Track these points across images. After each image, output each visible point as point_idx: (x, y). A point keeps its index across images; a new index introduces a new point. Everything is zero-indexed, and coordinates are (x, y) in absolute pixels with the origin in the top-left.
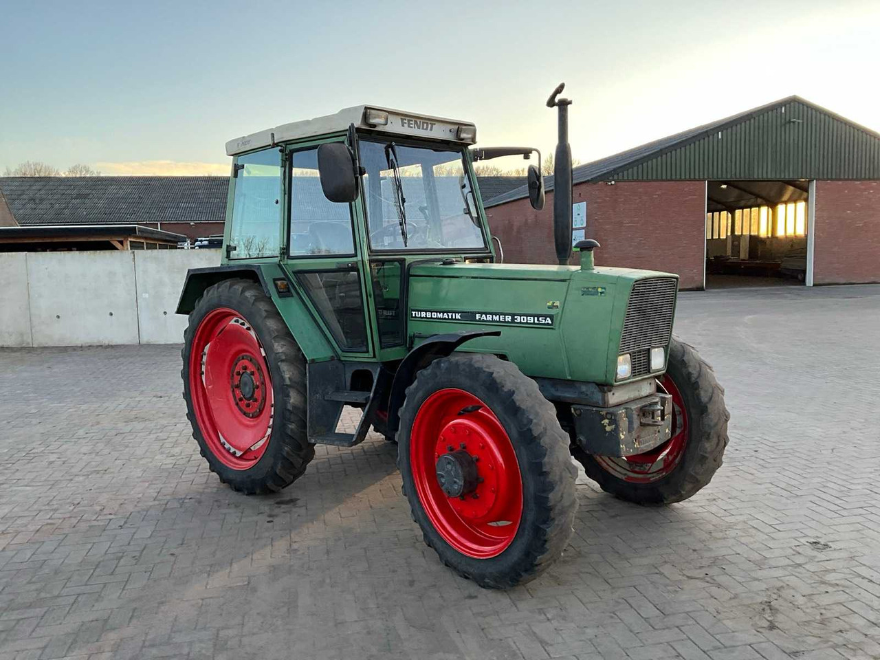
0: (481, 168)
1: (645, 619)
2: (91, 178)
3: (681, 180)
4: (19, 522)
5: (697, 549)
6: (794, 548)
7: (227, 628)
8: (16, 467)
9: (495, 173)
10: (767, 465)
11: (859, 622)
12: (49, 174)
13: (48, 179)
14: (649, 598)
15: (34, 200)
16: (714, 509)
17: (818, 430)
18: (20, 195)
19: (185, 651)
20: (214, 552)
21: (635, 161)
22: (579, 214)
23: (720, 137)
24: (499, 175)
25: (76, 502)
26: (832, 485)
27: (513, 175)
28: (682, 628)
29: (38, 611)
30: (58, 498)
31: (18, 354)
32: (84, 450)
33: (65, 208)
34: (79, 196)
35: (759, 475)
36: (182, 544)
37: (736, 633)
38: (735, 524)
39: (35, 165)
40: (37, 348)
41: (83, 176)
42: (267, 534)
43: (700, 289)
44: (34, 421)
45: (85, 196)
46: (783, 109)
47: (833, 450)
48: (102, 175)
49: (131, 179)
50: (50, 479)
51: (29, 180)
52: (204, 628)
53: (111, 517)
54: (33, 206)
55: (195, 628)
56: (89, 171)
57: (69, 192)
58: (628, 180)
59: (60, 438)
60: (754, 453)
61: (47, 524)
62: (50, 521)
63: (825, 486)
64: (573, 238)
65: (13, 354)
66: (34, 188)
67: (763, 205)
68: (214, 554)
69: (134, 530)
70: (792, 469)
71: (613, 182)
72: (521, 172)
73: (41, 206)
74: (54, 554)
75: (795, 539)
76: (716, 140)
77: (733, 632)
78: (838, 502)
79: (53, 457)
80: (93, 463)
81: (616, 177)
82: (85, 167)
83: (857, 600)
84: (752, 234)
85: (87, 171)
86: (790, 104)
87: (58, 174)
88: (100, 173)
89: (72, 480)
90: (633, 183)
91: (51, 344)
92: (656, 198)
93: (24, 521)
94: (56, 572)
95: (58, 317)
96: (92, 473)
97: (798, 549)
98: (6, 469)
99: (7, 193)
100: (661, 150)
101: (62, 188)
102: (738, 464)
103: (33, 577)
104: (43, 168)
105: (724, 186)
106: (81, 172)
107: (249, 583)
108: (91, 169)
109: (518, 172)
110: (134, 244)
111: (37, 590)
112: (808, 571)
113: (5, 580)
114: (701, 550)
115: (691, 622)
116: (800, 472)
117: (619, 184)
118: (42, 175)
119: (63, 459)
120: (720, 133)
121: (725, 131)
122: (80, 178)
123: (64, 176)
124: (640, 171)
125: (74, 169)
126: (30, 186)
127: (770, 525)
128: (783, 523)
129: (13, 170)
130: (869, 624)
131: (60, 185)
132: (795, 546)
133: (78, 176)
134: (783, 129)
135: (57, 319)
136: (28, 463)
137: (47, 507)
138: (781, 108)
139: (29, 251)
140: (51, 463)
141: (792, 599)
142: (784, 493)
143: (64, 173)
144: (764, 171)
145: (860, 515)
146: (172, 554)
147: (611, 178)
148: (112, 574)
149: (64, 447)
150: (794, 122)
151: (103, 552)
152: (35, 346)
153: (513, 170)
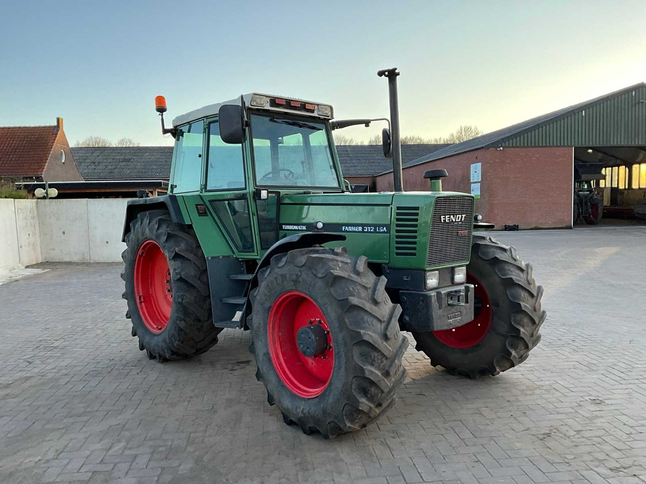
0: (409, 138)
1: (462, 440)
2: (133, 148)
3: (553, 146)
4: (76, 368)
5: (510, 400)
6: (579, 402)
7: (196, 432)
8: (75, 337)
9: (418, 141)
10: (578, 350)
11: (607, 448)
12: (105, 145)
13: (104, 149)
14: (469, 428)
15: (94, 163)
16: (531, 377)
17: (624, 328)
18: (85, 159)
19: (169, 443)
20: (194, 389)
21: (519, 132)
22: (476, 172)
23: (584, 115)
24: (422, 143)
25: (111, 359)
26: (621, 364)
27: (432, 143)
28: (485, 446)
29: (85, 418)
30: (100, 355)
31: (80, 267)
32: (119, 327)
33: (115, 169)
34: (124, 160)
35: (570, 356)
36: (174, 385)
37: (520, 451)
38: (542, 386)
39: (95, 138)
40: (93, 263)
41: (128, 146)
42: (228, 381)
43: (570, 228)
44: (88, 309)
45: (128, 160)
46: (634, 93)
47: (630, 341)
48: (141, 145)
49: (160, 148)
50: (96, 344)
51: (92, 149)
52: (182, 432)
53: (133, 368)
54: (94, 167)
55: (177, 432)
56: (131, 142)
57: (117, 157)
58: (513, 147)
59: (104, 320)
60: (571, 342)
61: (93, 371)
62: (95, 369)
63: (615, 365)
64: (472, 189)
65: (77, 267)
66: (94, 154)
67: (621, 165)
68: (194, 390)
69: (145, 376)
70: (597, 353)
71: (501, 148)
72: (438, 141)
73: (98, 167)
74: (96, 388)
75: (582, 397)
76: (580, 117)
77: (519, 449)
78: (622, 375)
79: (99, 332)
80: (124, 336)
81: (503, 145)
82: (129, 140)
83: (611, 435)
84: (613, 186)
85: (130, 143)
86: (639, 89)
87: (111, 145)
88: (139, 144)
89: (109, 345)
90: (516, 149)
91: (102, 260)
92: (535, 160)
93: (80, 368)
94: (97, 397)
95: (107, 242)
96: (122, 341)
97: (581, 403)
98: (70, 338)
99: (78, 158)
100: (538, 124)
101: (114, 154)
102: (558, 348)
103: (82, 400)
104: (101, 141)
105: (590, 151)
106: (126, 143)
107: (213, 408)
108: (133, 142)
109: (436, 140)
110: (160, 194)
111: (84, 407)
112: (584, 416)
113: (66, 400)
114: (513, 401)
115: (492, 442)
116: (601, 355)
117: (506, 149)
118: (100, 145)
119: (106, 333)
120: (584, 111)
121: (587, 110)
122: (126, 147)
123: (115, 146)
124: (522, 140)
125: (123, 140)
126: (92, 153)
127: (567, 388)
128: (577, 387)
129: (81, 143)
130: (615, 449)
131: (112, 153)
132: (580, 401)
133: (124, 146)
134: (634, 108)
135: (106, 243)
136: (84, 334)
137: (93, 361)
138: (632, 92)
139: (89, 198)
140: (98, 335)
141: (566, 432)
142: (585, 368)
143: (115, 144)
144: (619, 140)
145: (634, 384)
146: (168, 391)
147: (500, 145)
148: (130, 400)
149: (107, 325)
150: (642, 102)
151: (126, 388)
152: (92, 262)
153: (433, 139)
